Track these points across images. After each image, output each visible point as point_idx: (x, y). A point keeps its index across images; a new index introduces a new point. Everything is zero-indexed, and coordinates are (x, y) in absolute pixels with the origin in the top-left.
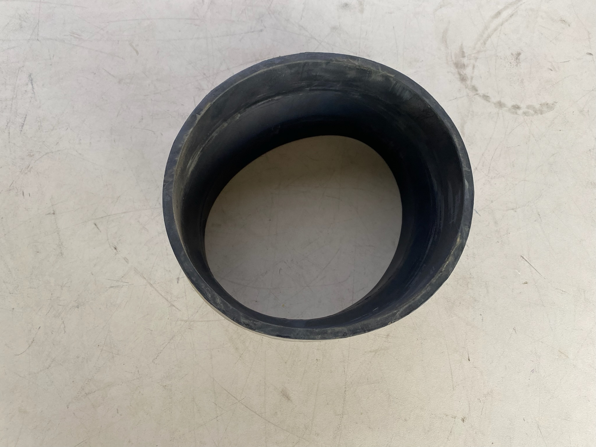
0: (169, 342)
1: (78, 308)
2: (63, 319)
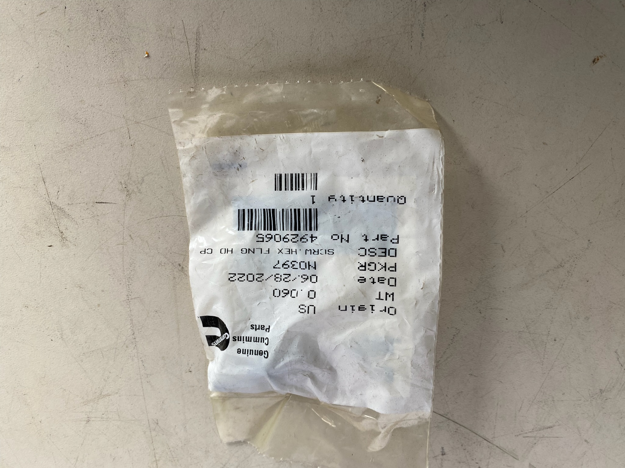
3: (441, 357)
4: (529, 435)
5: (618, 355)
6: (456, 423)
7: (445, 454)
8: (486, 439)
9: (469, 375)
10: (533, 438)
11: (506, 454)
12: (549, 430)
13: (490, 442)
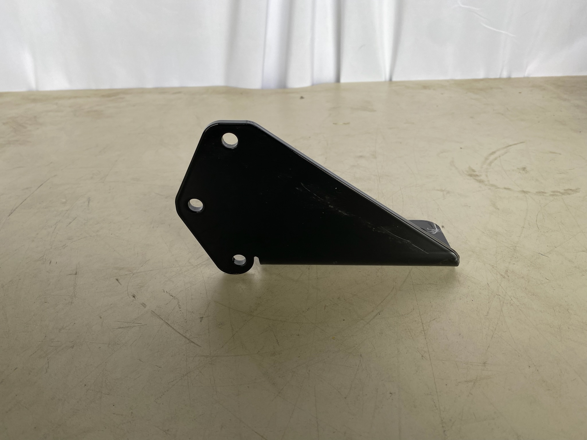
0: (181, 379)
1: (73, 348)
2: (49, 360)
3: (177, 382)
4: (136, 325)
5: (46, 370)
6: (184, 336)
7: (201, 318)
8: (167, 324)
9: (161, 368)
10: (135, 322)
11: (158, 314)
12: (122, 326)
13: (166, 323)
